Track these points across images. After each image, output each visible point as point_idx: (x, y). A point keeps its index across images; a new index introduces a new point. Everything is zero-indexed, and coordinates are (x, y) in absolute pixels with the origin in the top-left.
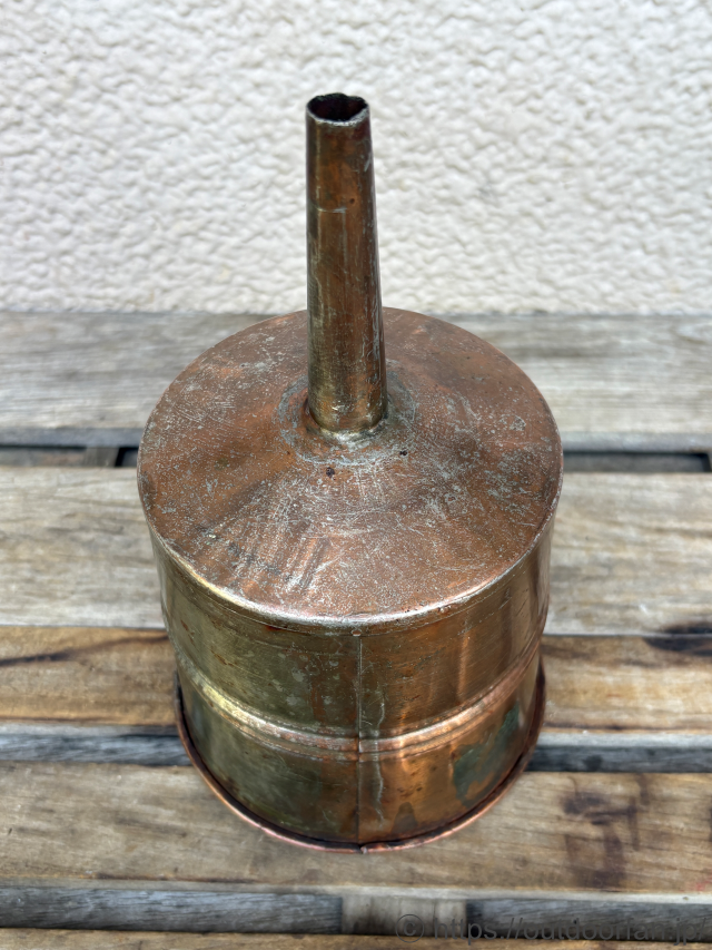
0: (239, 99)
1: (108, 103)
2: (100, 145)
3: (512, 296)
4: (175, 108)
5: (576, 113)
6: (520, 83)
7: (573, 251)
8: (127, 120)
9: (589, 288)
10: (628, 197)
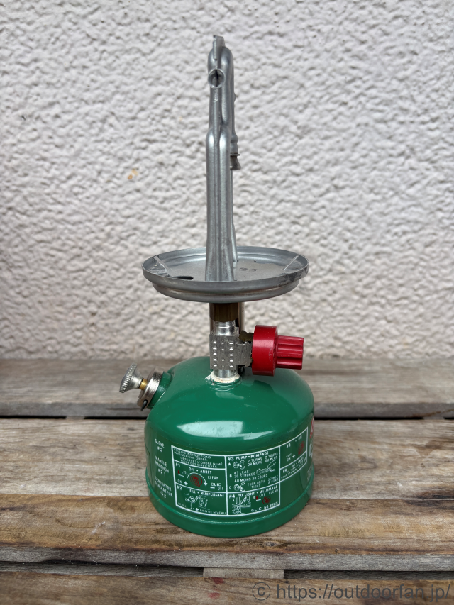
0: (184, 242)
1: (123, 245)
2: (117, 266)
3: (320, 347)
4: (154, 247)
5: (345, 247)
6: (316, 232)
7: (349, 321)
8: (131, 253)
9: (361, 343)
10: (374, 290)
